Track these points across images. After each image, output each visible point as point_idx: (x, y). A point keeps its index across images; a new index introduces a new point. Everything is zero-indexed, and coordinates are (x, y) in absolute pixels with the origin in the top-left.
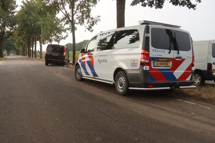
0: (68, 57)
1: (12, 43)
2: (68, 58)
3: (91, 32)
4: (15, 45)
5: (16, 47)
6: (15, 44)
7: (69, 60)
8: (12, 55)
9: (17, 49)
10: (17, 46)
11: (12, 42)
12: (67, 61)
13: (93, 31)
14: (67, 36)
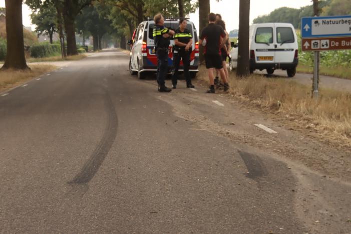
1: (104, 15)
4: (111, 22)
5: (117, 26)
6: (110, 17)
8: (112, 48)
9: (119, 31)
10: (117, 24)
11: (103, 12)
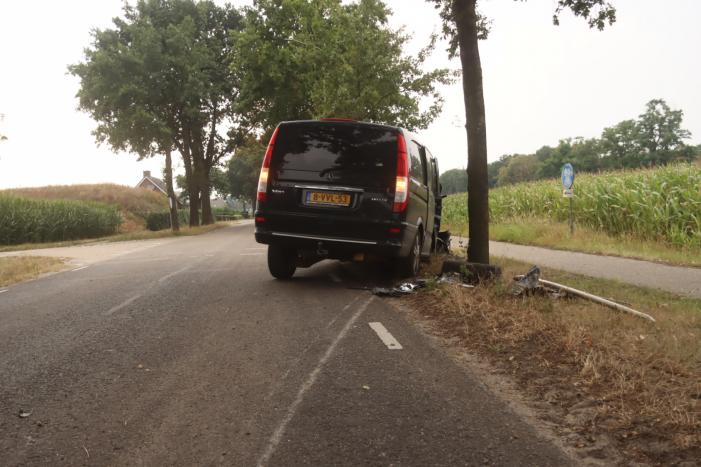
0: (438, 211)
2: (437, 221)
3: (601, 26)
7: (446, 236)
12: (428, 241)
13: (612, 19)
14: (435, 111)
